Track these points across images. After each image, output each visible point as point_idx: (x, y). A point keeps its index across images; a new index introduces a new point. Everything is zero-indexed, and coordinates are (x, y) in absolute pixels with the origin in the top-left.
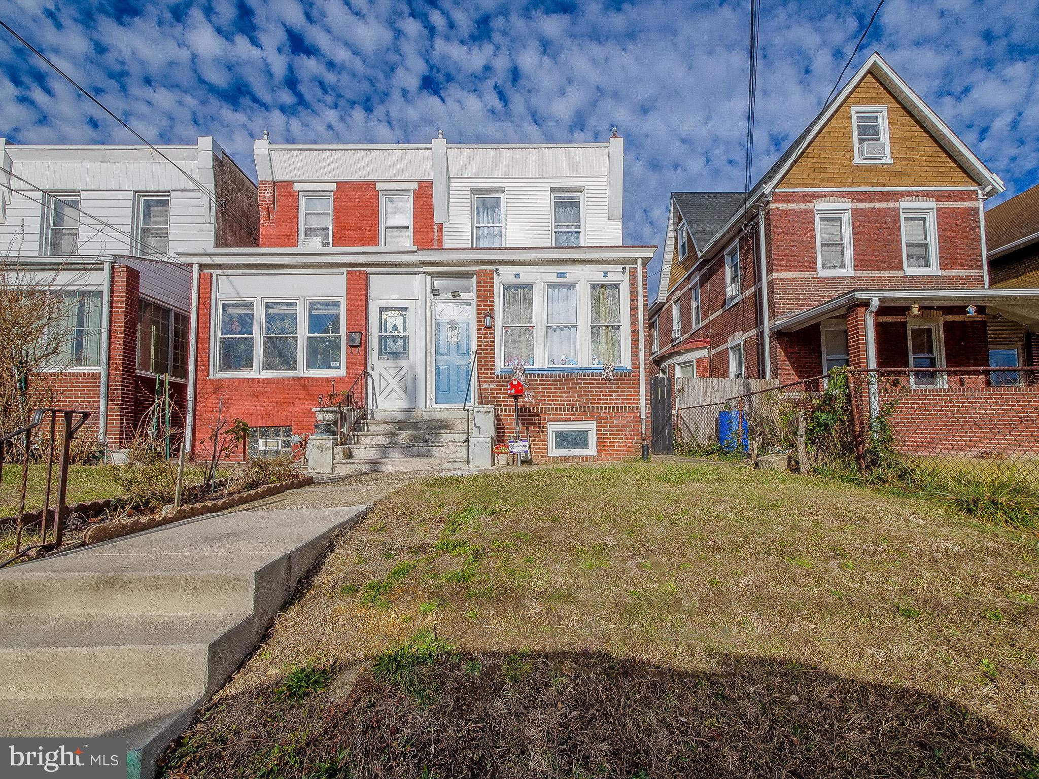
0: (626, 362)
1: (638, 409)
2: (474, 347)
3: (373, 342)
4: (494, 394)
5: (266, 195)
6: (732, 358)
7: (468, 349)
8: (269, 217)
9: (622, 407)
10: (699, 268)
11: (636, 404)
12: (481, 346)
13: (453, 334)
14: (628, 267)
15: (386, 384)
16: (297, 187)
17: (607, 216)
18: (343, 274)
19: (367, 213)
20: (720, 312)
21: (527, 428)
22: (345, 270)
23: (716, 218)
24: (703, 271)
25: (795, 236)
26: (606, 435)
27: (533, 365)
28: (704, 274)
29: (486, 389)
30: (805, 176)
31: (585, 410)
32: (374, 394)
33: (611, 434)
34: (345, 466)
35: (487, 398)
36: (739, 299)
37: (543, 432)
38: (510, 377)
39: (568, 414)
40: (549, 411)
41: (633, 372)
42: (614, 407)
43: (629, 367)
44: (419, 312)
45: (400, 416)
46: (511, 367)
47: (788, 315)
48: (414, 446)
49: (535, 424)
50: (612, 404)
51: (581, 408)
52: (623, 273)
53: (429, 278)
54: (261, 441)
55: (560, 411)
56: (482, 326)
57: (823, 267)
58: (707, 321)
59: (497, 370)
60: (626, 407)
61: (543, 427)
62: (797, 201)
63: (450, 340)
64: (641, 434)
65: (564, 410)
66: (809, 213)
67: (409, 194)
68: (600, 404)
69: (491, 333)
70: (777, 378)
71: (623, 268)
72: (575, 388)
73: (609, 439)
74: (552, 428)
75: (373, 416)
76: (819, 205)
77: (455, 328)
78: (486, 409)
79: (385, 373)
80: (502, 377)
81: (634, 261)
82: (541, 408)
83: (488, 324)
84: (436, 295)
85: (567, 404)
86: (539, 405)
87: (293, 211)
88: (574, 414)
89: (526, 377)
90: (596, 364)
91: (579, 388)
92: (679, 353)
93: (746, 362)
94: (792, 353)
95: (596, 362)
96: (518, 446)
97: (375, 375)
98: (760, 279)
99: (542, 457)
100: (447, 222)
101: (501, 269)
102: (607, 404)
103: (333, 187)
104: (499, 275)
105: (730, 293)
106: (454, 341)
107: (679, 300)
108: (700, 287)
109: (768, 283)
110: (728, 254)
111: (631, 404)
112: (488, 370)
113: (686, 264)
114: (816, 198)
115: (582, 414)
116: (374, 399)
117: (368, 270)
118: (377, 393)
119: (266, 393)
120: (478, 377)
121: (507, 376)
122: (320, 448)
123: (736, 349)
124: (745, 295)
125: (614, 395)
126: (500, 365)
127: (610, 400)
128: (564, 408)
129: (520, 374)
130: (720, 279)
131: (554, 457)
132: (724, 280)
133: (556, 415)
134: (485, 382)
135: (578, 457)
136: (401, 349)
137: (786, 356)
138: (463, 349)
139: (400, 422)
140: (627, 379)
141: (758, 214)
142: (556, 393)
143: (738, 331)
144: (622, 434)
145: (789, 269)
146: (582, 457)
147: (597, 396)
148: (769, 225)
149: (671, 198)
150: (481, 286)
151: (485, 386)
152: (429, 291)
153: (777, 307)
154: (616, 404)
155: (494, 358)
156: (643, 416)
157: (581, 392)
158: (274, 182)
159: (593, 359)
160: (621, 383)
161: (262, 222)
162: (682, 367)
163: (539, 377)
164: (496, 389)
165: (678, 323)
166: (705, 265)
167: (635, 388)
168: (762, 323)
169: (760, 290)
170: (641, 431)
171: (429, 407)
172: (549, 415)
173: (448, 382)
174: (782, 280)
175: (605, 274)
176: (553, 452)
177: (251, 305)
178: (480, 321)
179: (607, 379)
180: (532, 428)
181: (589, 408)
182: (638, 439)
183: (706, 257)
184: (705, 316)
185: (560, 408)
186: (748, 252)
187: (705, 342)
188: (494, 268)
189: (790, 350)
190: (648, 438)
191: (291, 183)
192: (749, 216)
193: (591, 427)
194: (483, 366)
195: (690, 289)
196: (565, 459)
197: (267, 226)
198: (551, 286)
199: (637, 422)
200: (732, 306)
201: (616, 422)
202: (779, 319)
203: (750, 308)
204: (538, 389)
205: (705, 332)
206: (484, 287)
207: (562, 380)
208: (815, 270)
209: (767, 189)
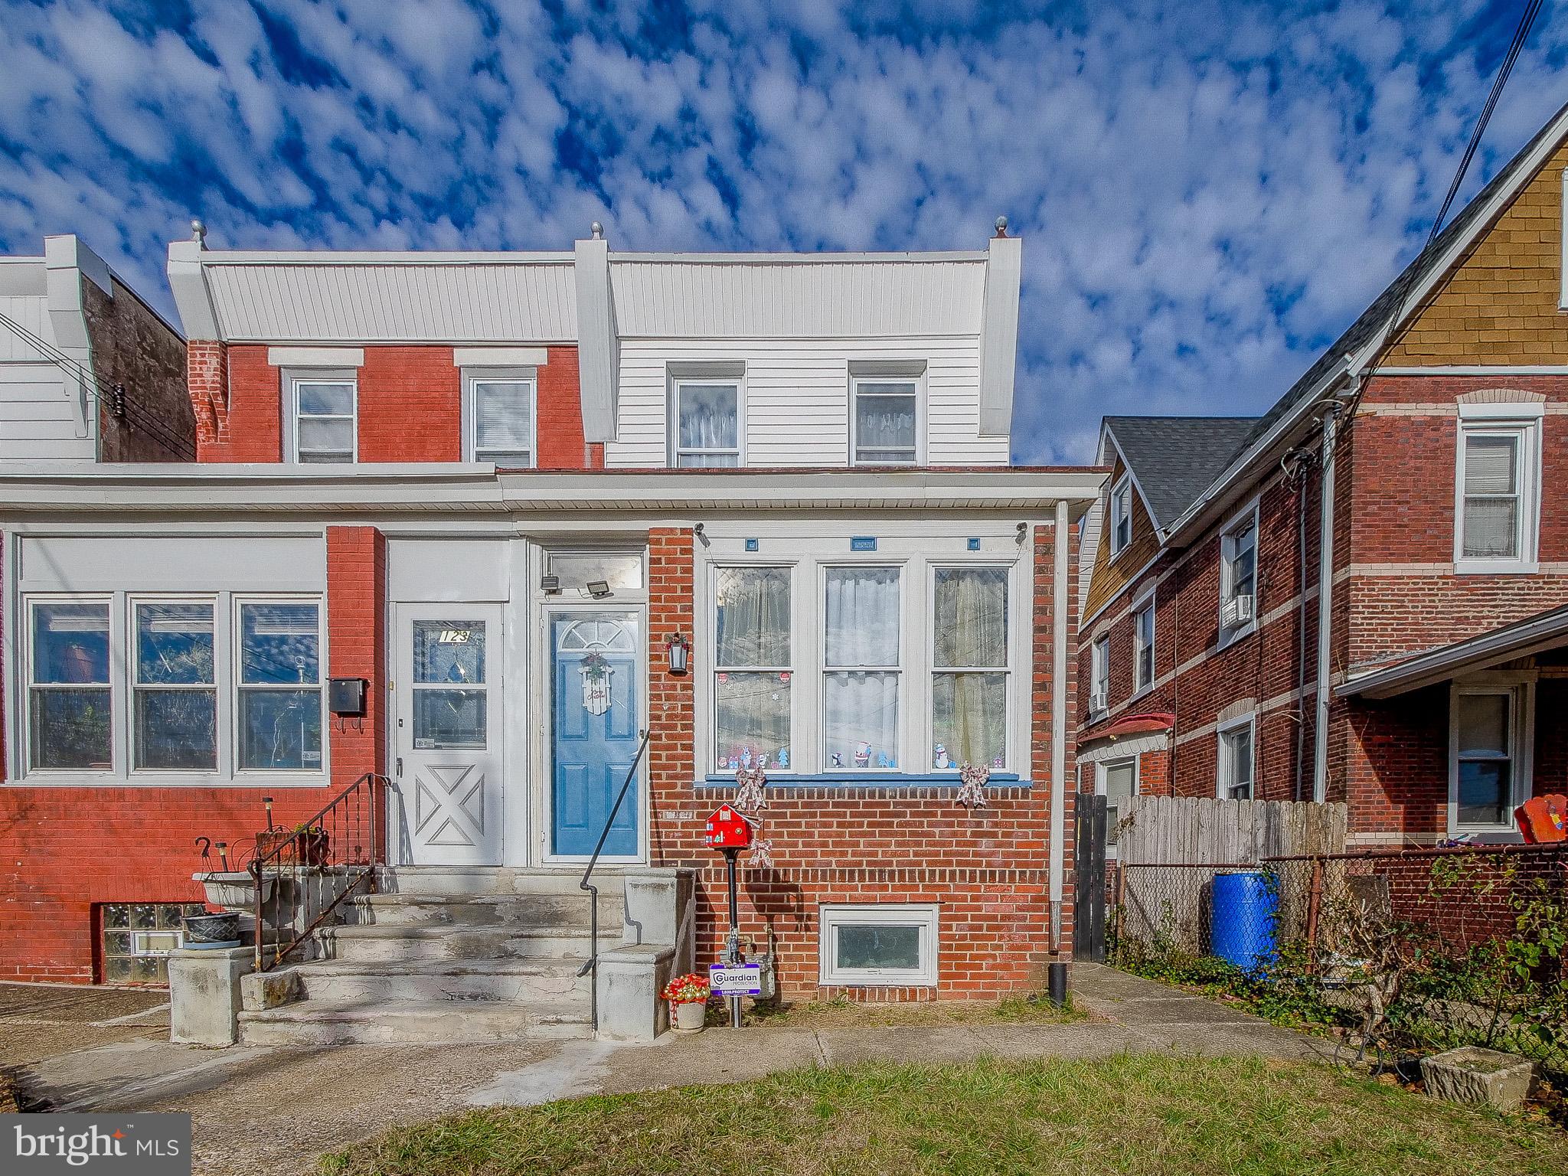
0: (1018, 763)
1: (1044, 877)
2: (643, 722)
3: (401, 704)
4: (690, 835)
5: (203, 373)
6: (1226, 753)
7: (632, 727)
8: (216, 426)
9: (1002, 873)
10: (1156, 569)
11: (1038, 865)
12: (659, 718)
13: (596, 688)
14: (1031, 524)
15: (432, 806)
16: (276, 357)
17: (977, 429)
18: (319, 535)
19: (434, 417)
20: (1202, 657)
21: (770, 919)
22: (321, 526)
23: (1196, 465)
24: (1165, 575)
25: (1409, 478)
26: (963, 938)
27: (788, 767)
28: (1169, 581)
29: (671, 825)
30: (1440, 338)
31: (913, 879)
32: (404, 829)
33: (974, 938)
34: (267, 1027)
35: (674, 844)
36: (1254, 626)
37: (807, 929)
38: (730, 795)
39: (869, 888)
40: (824, 879)
41: (1036, 787)
42: (983, 873)
43: (1026, 776)
44: (511, 631)
45: (451, 885)
46: (733, 772)
47: (1379, 660)
48: (464, 972)
49: (789, 909)
50: (979, 864)
51: (902, 873)
52: (1020, 540)
53: (535, 549)
54: (137, 936)
55: (852, 879)
56: (661, 668)
57: (1466, 553)
58: (1170, 676)
59: (699, 777)
60: (1012, 873)
61: (809, 918)
62: (1418, 397)
63: (588, 704)
64: (1050, 938)
65: (862, 878)
66: (1441, 427)
67: (528, 378)
68: (950, 863)
69: (685, 687)
70: (1343, 799)
71: (1020, 527)
72: (890, 824)
73: (970, 947)
74: (831, 919)
75: (395, 885)
76: (1468, 407)
77: (600, 674)
78: (655, 880)
79: (428, 780)
80: (709, 796)
81: (1048, 509)
82: (806, 872)
83: (677, 665)
84: (554, 592)
85: (869, 864)
86: (799, 864)
87: (268, 412)
88: (885, 888)
89: (769, 795)
90: (943, 767)
91: (900, 825)
92: (1105, 741)
93: (1262, 762)
94: (1381, 745)
95: (943, 761)
96: (733, 979)
97: (406, 784)
98: (1314, 579)
99: (804, 986)
100: (614, 439)
101: (710, 527)
102: (968, 864)
103: (356, 358)
104: (706, 543)
105: (1231, 617)
106: (597, 706)
107: (1106, 636)
108: (1158, 609)
109: (1334, 588)
110: (1228, 534)
111: (1027, 865)
112: (676, 777)
113: (1124, 565)
114: (1463, 390)
115: (904, 888)
116: (405, 842)
117: (383, 526)
118: (412, 827)
119: (140, 823)
120: (653, 795)
121: (724, 790)
122: (200, 981)
123: (1240, 733)
124: (1267, 619)
125: (985, 846)
126: (704, 767)
127: (975, 854)
128: (862, 873)
129: (755, 789)
130: (1205, 589)
131: (833, 989)
132: (1216, 589)
133: (841, 888)
134: (668, 806)
135: (892, 991)
136: (472, 725)
137: (1367, 751)
138: (620, 726)
139: (450, 902)
140: (1020, 806)
141: (1321, 430)
142: (841, 835)
143: (1244, 696)
144: (1001, 937)
145: (1389, 555)
146: (903, 991)
147: (943, 844)
148: (1348, 453)
149: (1102, 429)
150: (660, 570)
151: (669, 816)
152: (536, 580)
153: (1355, 641)
154: (989, 864)
155: (691, 747)
156: (1056, 895)
157: (903, 834)
158: (225, 346)
159: (936, 755)
160: (1004, 815)
161: (201, 436)
162: (1110, 769)
163: (801, 796)
164: (695, 825)
165: (1101, 682)
166: (1172, 562)
167: (1040, 826)
168: (1312, 675)
169: (1313, 606)
170: (1049, 928)
171: (536, 863)
172: (824, 888)
173: (586, 803)
174: (1370, 581)
175: (973, 543)
176: (834, 974)
177: (102, 611)
178: (659, 658)
179: (971, 805)
180: (783, 920)
181: (922, 873)
182: (1039, 948)
183: (1175, 545)
184: (1166, 665)
185: (852, 873)
186: (1282, 523)
187: (1162, 719)
188: (691, 524)
189: (1377, 738)
190: (1066, 947)
191: (263, 346)
192: (1300, 435)
193: (926, 919)
194: (664, 767)
195: (1133, 614)
196: (860, 992)
197: (211, 447)
198: (835, 570)
199: (1040, 909)
200: (1234, 645)
201: (987, 907)
202: (1358, 670)
203: (1279, 647)
204: (799, 825)
205: (1164, 700)
206: (667, 571)
207: (856, 805)
208: (1448, 557)
209: (1355, 363)
